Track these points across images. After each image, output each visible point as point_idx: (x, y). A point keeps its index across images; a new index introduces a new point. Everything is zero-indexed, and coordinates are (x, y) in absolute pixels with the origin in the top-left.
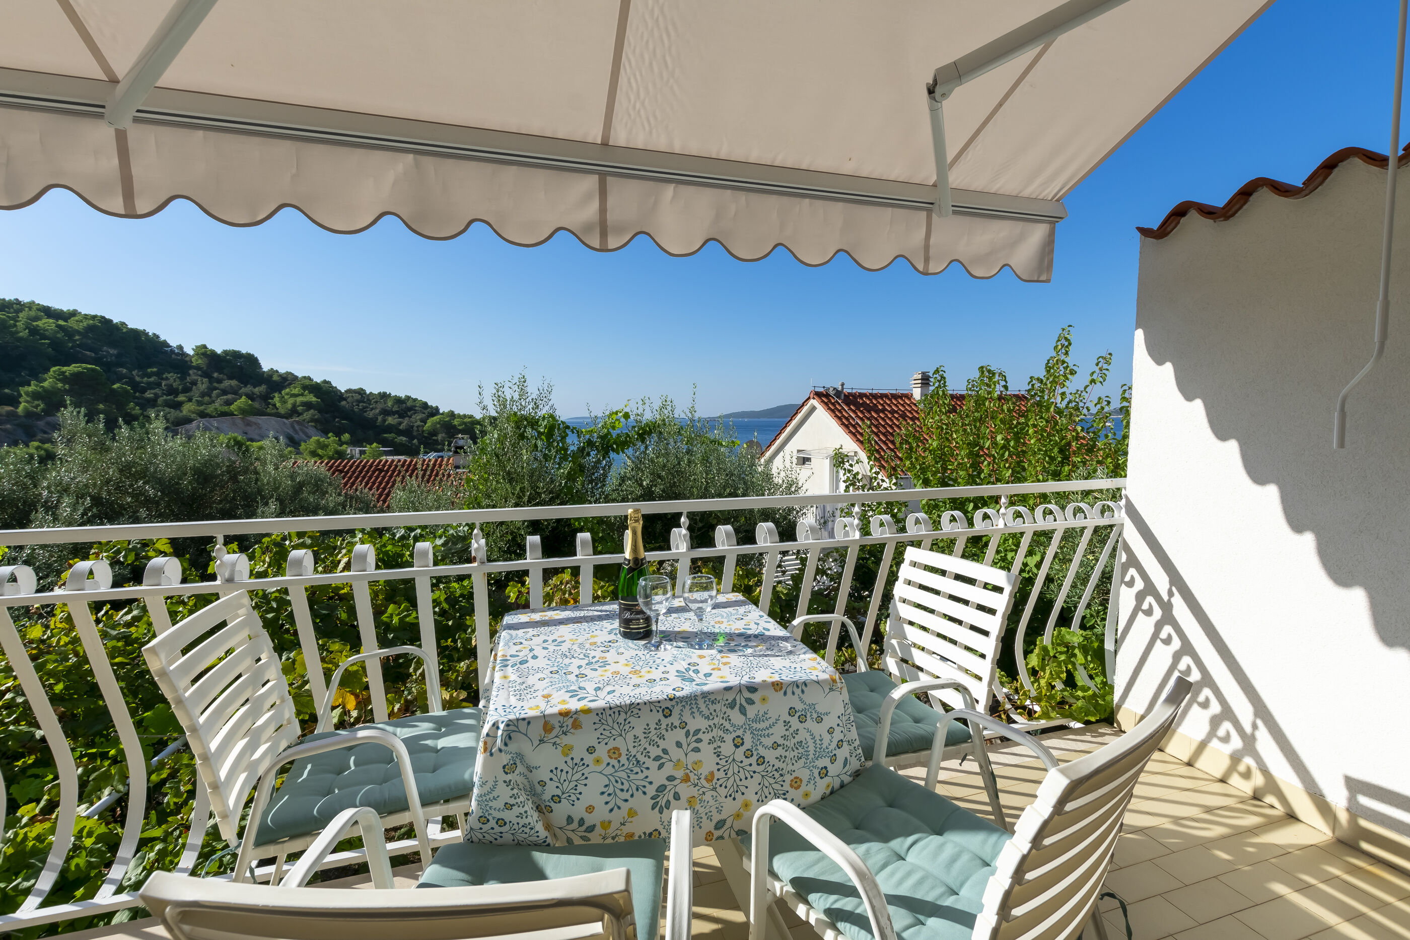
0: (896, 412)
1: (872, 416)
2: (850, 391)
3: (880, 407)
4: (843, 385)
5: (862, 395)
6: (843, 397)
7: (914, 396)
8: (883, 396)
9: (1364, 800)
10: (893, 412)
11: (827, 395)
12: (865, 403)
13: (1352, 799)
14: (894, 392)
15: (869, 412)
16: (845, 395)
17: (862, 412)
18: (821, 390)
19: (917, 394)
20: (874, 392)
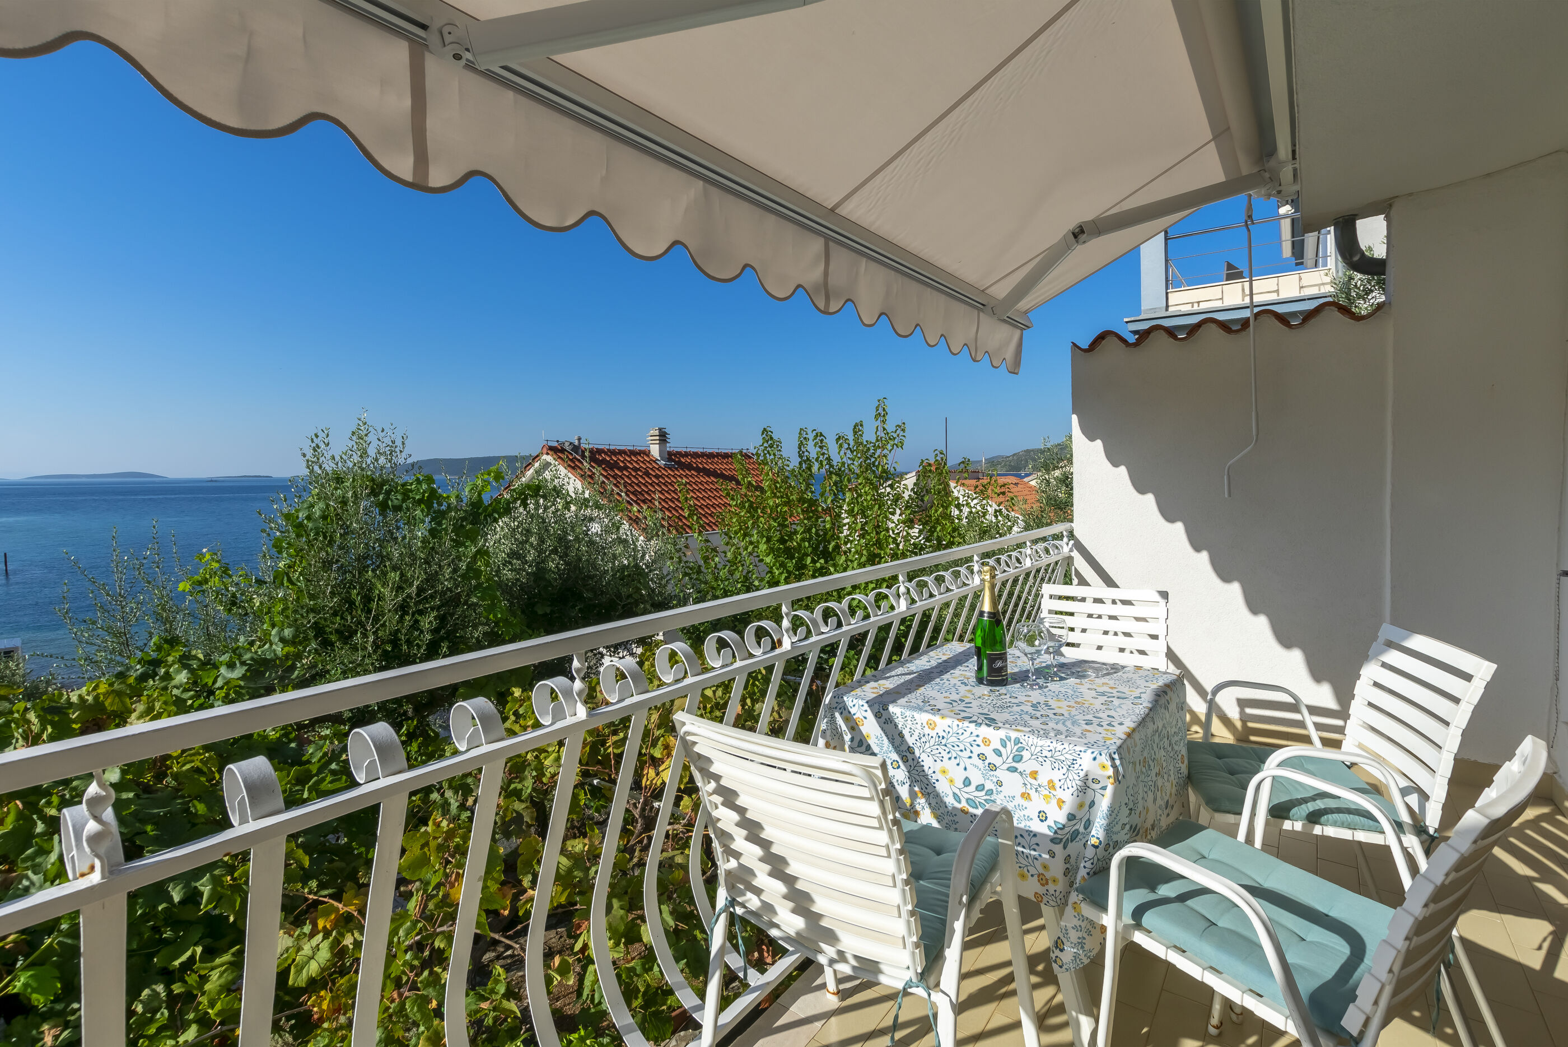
0: (638, 469)
1: (616, 474)
2: (587, 446)
3: (622, 465)
4: (579, 439)
5: (600, 451)
6: (582, 453)
7: (652, 453)
8: (621, 452)
9: (1249, 711)
10: (636, 470)
11: (563, 450)
12: (605, 459)
13: (1242, 712)
14: (631, 448)
16: (584, 451)
18: (555, 444)
19: (655, 450)
20: (612, 448)
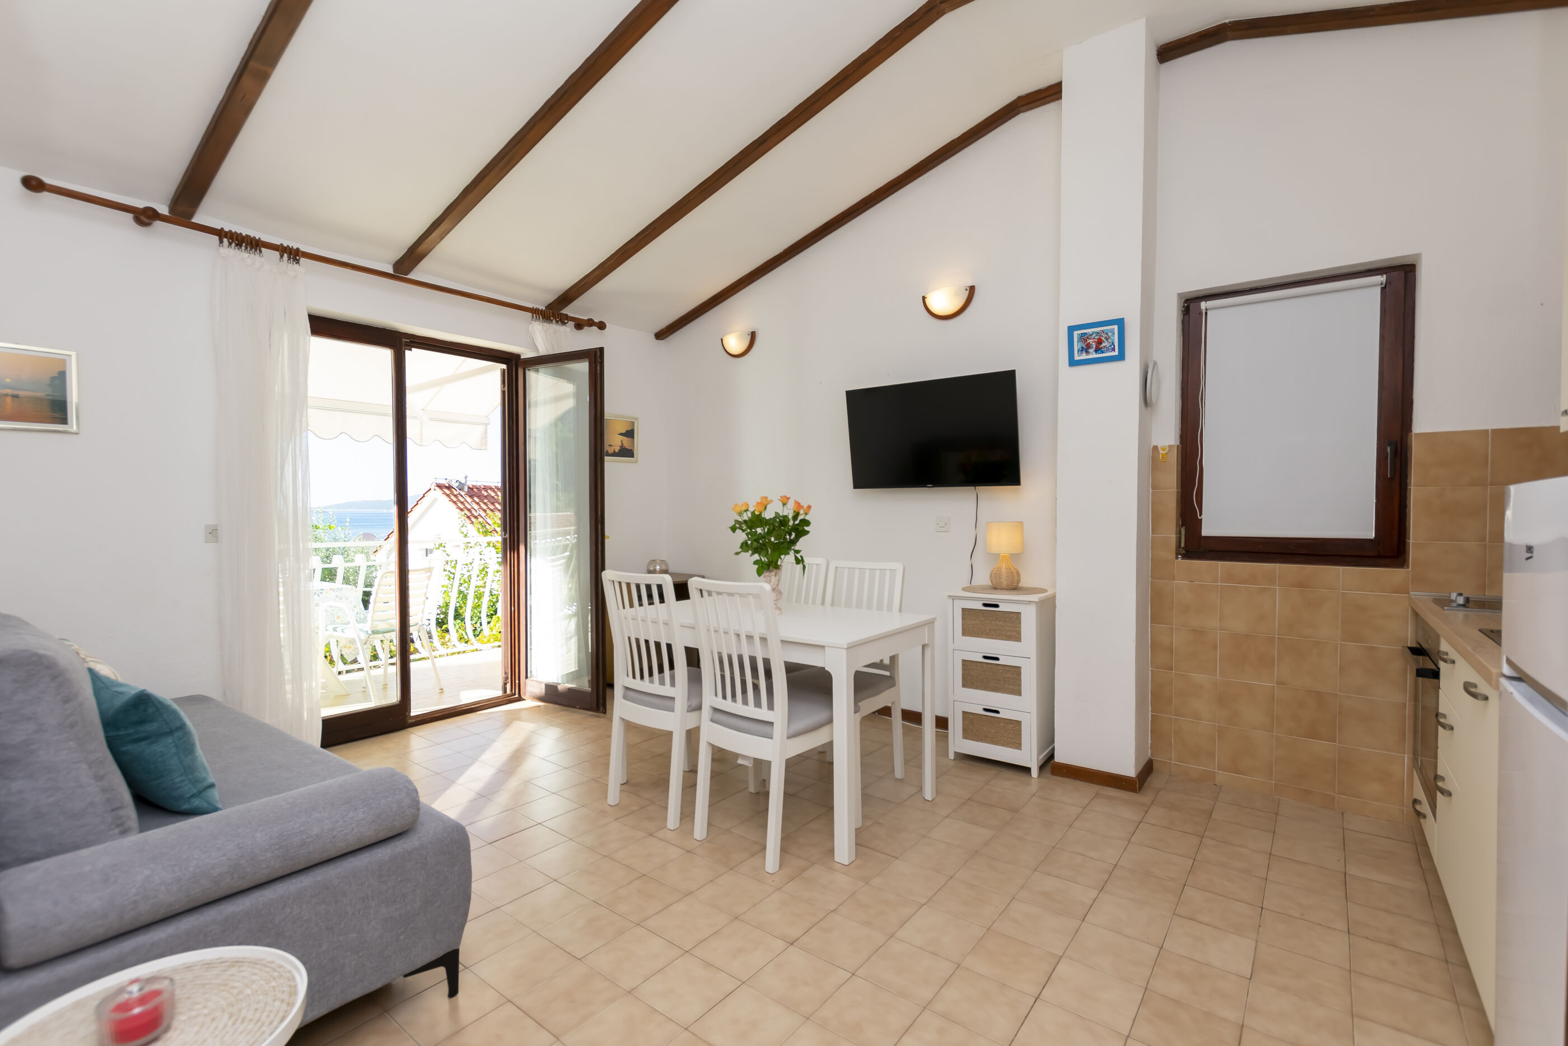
2: (475, 484)
4: (465, 478)
5: (486, 488)
6: (466, 489)
11: (449, 488)
12: (489, 495)
15: (493, 504)
16: (469, 488)
17: (485, 504)
18: (444, 482)
